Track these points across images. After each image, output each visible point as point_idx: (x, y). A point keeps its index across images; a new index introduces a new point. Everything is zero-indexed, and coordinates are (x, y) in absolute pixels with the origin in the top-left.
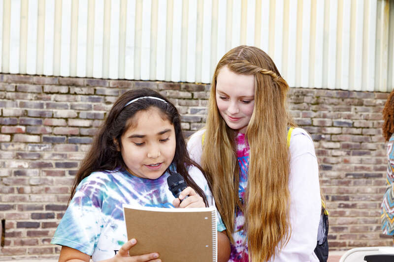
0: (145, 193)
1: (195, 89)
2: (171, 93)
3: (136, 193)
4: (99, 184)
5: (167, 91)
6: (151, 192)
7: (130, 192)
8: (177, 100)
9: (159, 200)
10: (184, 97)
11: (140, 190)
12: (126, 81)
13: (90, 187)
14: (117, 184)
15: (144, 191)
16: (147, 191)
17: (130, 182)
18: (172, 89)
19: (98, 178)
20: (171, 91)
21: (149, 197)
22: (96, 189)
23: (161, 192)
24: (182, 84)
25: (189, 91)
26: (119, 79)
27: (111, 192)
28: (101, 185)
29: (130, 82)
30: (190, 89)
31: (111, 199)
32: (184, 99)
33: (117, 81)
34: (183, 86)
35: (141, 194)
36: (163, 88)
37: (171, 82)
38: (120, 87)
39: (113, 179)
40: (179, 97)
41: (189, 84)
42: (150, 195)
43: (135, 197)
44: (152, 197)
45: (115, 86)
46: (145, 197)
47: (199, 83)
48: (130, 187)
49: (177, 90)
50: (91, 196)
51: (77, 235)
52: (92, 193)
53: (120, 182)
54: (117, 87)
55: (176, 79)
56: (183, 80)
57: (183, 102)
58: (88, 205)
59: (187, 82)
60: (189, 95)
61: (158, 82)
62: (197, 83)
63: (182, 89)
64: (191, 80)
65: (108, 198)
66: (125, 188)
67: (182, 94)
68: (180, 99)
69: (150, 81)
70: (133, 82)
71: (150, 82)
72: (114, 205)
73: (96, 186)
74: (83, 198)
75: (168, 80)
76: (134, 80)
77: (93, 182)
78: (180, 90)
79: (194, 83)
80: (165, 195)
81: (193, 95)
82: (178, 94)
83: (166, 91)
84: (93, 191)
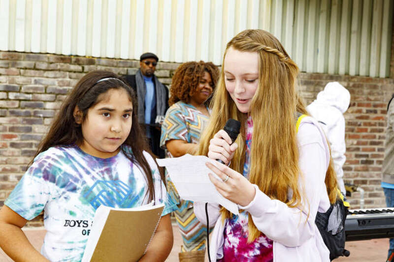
0: (98, 170)
1: (85, 62)
2: (62, 66)
3: (89, 169)
4: (53, 159)
5: (58, 64)
6: (103, 169)
7: (83, 168)
8: (68, 73)
9: (111, 177)
10: (74, 70)
11: (93, 167)
12: (16, 53)
13: (45, 161)
14: (71, 159)
15: (96, 168)
16: (100, 168)
17: (84, 159)
18: (62, 62)
19: (54, 154)
20: (62, 64)
21: (100, 174)
22: (49, 164)
23: (113, 170)
24: (72, 57)
25: (79, 65)
26: (9, 51)
27: (66, 167)
28: (56, 161)
29: (20, 54)
30: (81, 63)
31: (65, 173)
32: (75, 72)
33: (8, 53)
34: (74, 59)
35: (94, 170)
36: (53, 61)
37: (62, 55)
38: (10, 59)
39: (67, 155)
40: (69, 70)
41: (80, 58)
42: (102, 172)
43: (88, 173)
44: (103, 174)
45: (6, 58)
46: (97, 173)
47: (89, 57)
48: (84, 163)
49: (68, 63)
50: (43, 169)
51: (20, 200)
52: (45, 167)
53: (75, 158)
54: (8, 59)
55: (66, 52)
56: (74, 54)
57: (74, 75)
58: (37, 176)
59: (77, 56)
60: (80, 68)
61: (48, 55)
62: (87, 56)
63: (73, 63)
64: (81, 53)
65: (62, 173)
66: (79, 164)
67: (73, 67)
68: (70, 72)
69: (40, 53)
70: (23, 54)
71: (41, 55)
72: (68, 179)
73: (49, 161)
74: (36, 169)
75: (59, 53)
76: (24, 52)
77: (48, 157)
78: (71, 63)
79: (85, 57)
80: (117, 173)
81: (83, 68)
82: (69, 67)
83: (56, 64)
84: (46, 165)
